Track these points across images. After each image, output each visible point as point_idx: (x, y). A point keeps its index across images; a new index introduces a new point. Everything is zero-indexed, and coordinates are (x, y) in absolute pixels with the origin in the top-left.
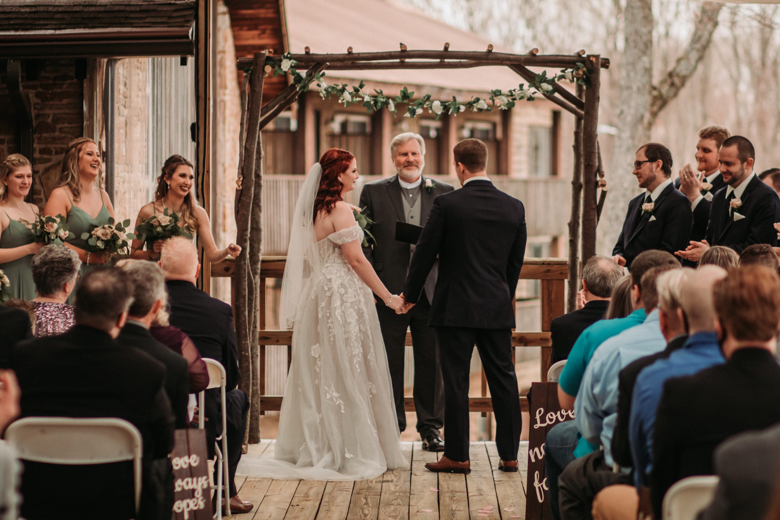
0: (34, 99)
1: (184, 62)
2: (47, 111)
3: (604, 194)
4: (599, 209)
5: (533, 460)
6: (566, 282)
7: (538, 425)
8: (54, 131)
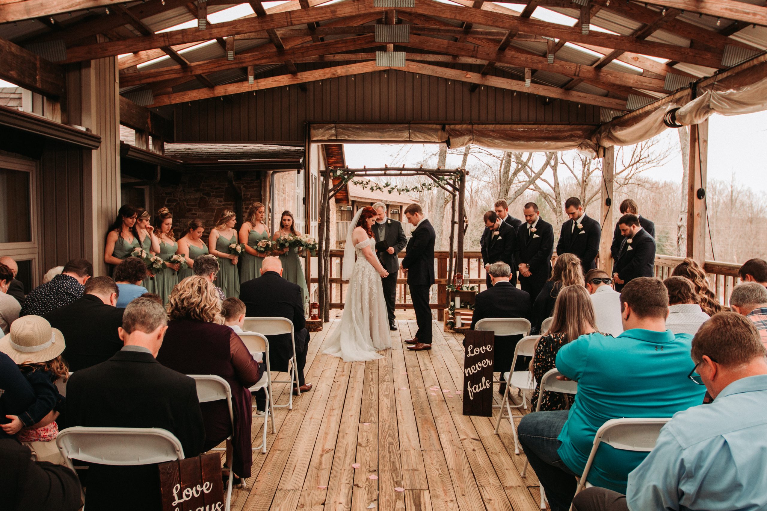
0: (243, 188)
1: (299, 173)
2: (248, 193)
3: (467, 226)
4: (465, 231)
5: (467, 375)
6: (448, 260)
7: (469, 355)
8: (250, 201)
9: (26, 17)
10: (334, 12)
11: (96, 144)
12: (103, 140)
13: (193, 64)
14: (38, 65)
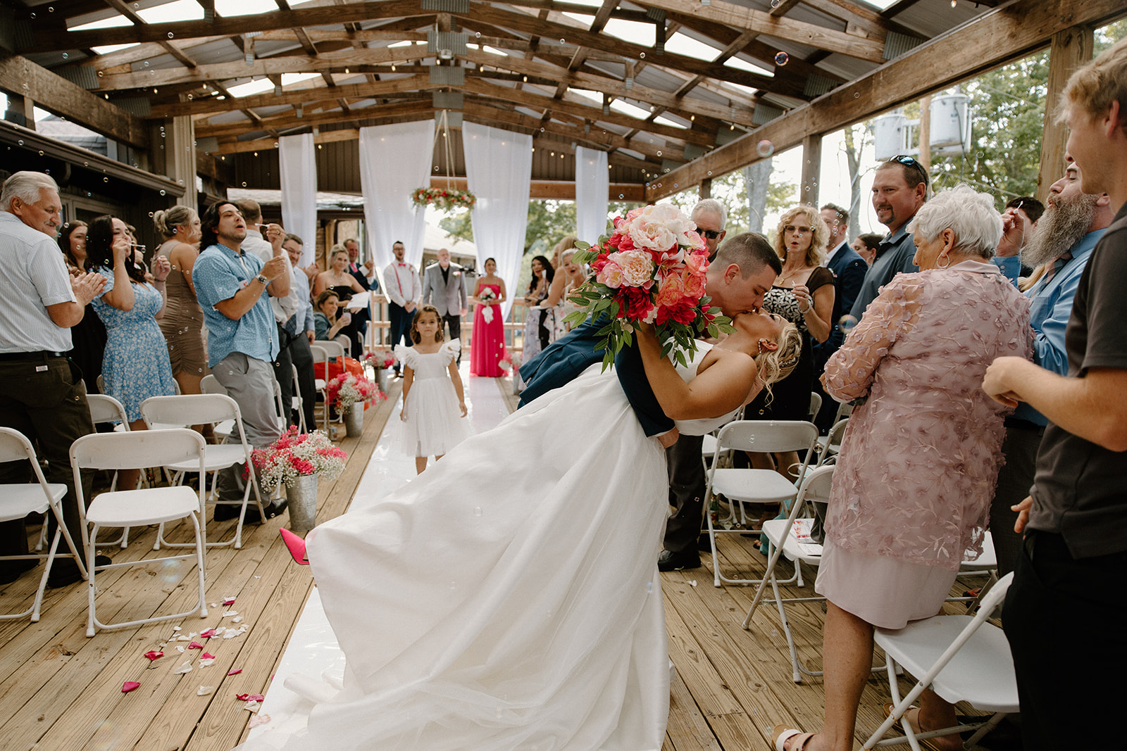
9: (132, 87)
10: (395, 86)
11: (181, 193)
12: (187, 190)
13: (264, 120)
14: (130, 122)
